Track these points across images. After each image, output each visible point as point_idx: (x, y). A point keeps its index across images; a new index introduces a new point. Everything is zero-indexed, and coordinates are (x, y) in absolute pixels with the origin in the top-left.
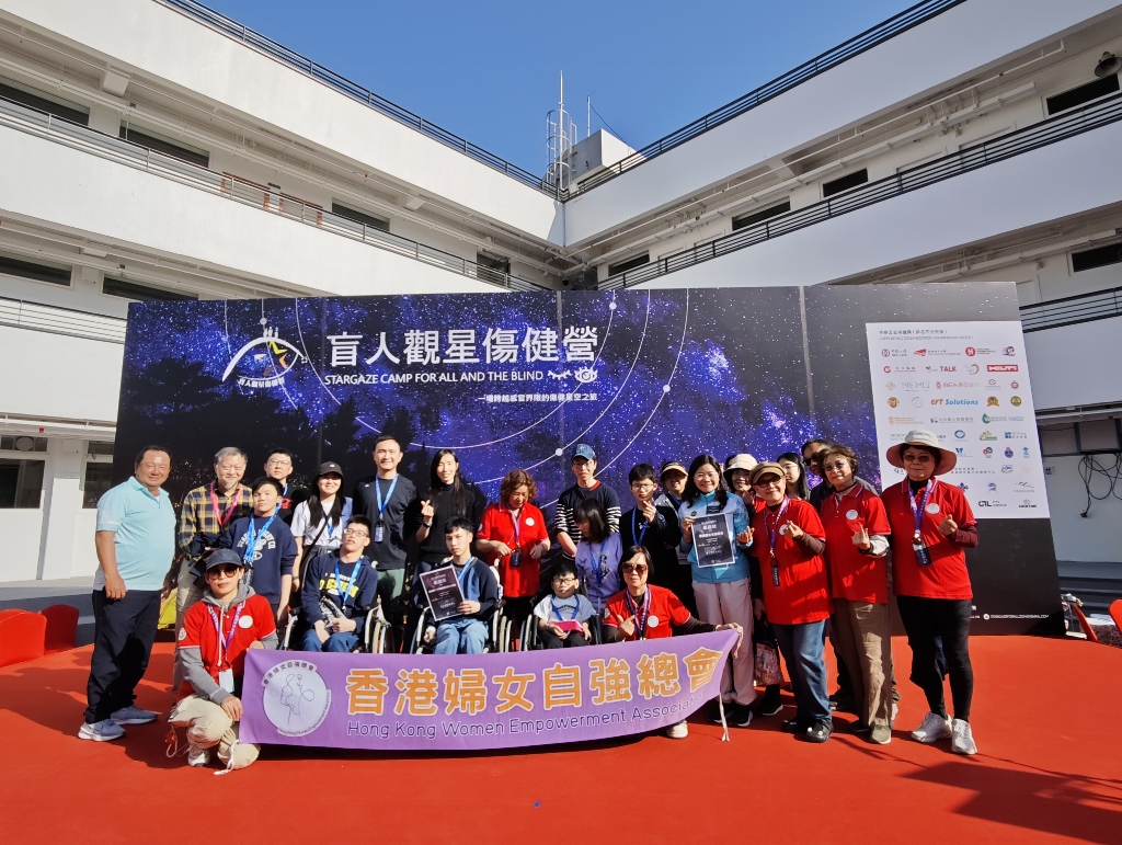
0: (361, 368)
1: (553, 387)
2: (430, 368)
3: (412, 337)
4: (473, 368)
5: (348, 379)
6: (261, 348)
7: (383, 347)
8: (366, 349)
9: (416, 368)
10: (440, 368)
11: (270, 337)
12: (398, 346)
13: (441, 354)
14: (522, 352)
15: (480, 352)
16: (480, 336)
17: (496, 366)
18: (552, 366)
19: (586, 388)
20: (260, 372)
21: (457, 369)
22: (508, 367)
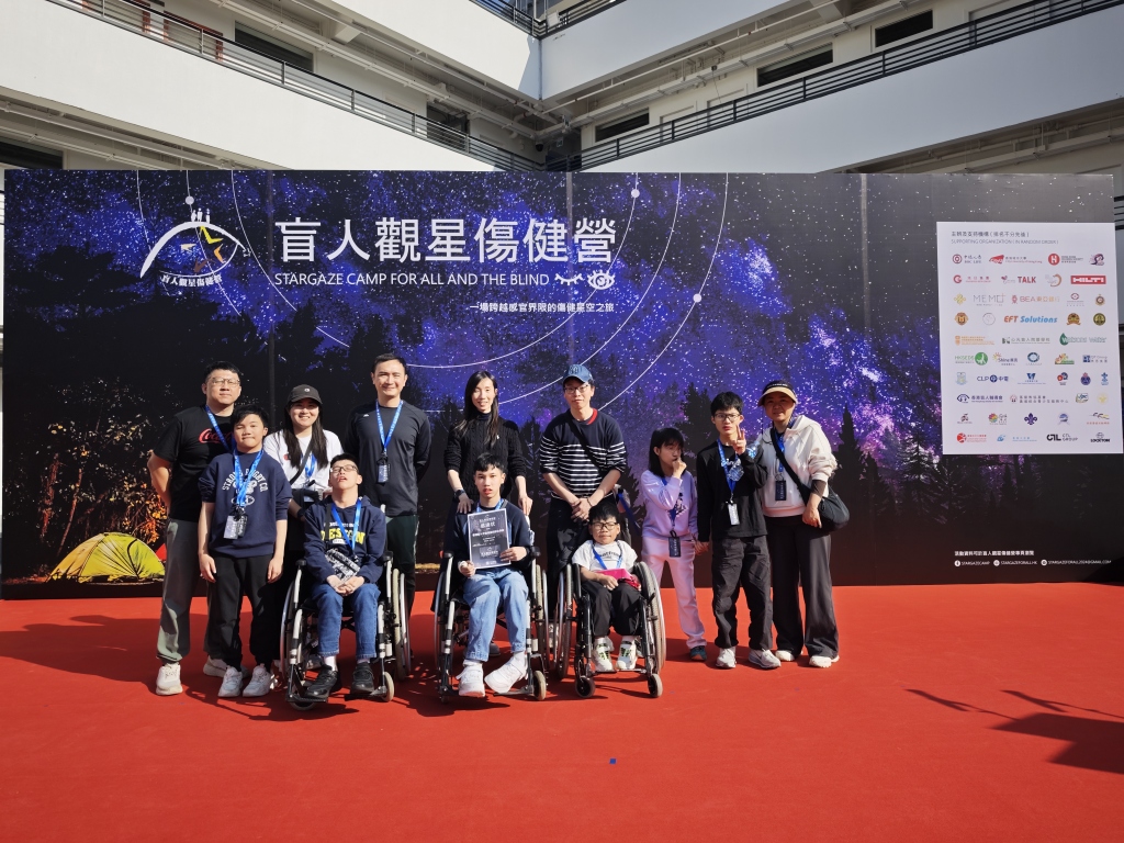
0: (320, 265)
1: (561, 294)
2: (408, 266)
3: (385, 225)
4: (463, 268)
5: (303, 278)
6: (189, 235)
7: (348, 237)
8: (327, 240)
9: (391, 265)
10: (422, 267)
11: (198, 221)
12: (368, 238)
13: (422, 249)
14: (523, 250)
15: (471, 247)
16: (471, 228)
17: (491, 266)
18: (559, 268)
19: (601, 296)
20: (188, 267)
21: (443, 268)
22: (505, 267)
